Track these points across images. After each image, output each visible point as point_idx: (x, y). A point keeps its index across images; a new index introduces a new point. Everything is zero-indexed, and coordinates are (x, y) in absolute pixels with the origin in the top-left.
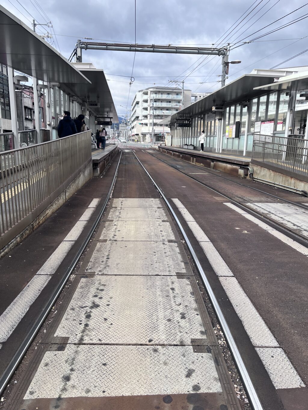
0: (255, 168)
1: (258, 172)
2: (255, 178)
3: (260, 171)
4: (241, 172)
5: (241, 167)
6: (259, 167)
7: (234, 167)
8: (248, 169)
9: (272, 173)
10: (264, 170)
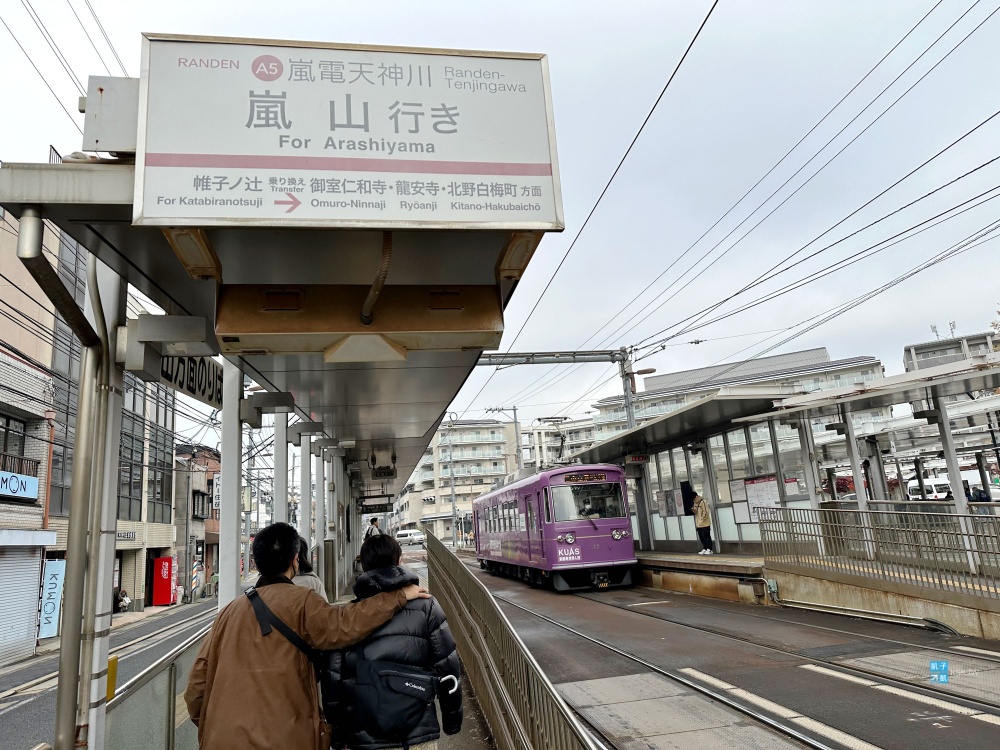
0: (781, 579)
1: (792, 586)
2: (787, 602)
3: (797, 585)
4: (747, 590)
5: (741, 580)
6: (791, 577)
7: (723, 580)
8: (762, 583)
9: (832, 588)
10: (807, 581)
